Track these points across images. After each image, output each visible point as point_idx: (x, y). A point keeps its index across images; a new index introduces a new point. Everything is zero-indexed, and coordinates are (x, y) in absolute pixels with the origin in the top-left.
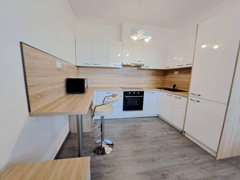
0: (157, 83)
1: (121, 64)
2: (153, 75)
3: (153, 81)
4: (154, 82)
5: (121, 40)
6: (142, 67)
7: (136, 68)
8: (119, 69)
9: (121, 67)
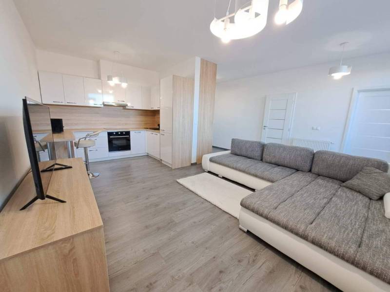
0: (146, 124)
1: (102, 103)
2: (141, 115)
3: (142, 121)
4: (144, 122)
5: (99, 78)
6: (127, 108)
7: (122, 108)
8: (100, 109)
9: (102, 106)
